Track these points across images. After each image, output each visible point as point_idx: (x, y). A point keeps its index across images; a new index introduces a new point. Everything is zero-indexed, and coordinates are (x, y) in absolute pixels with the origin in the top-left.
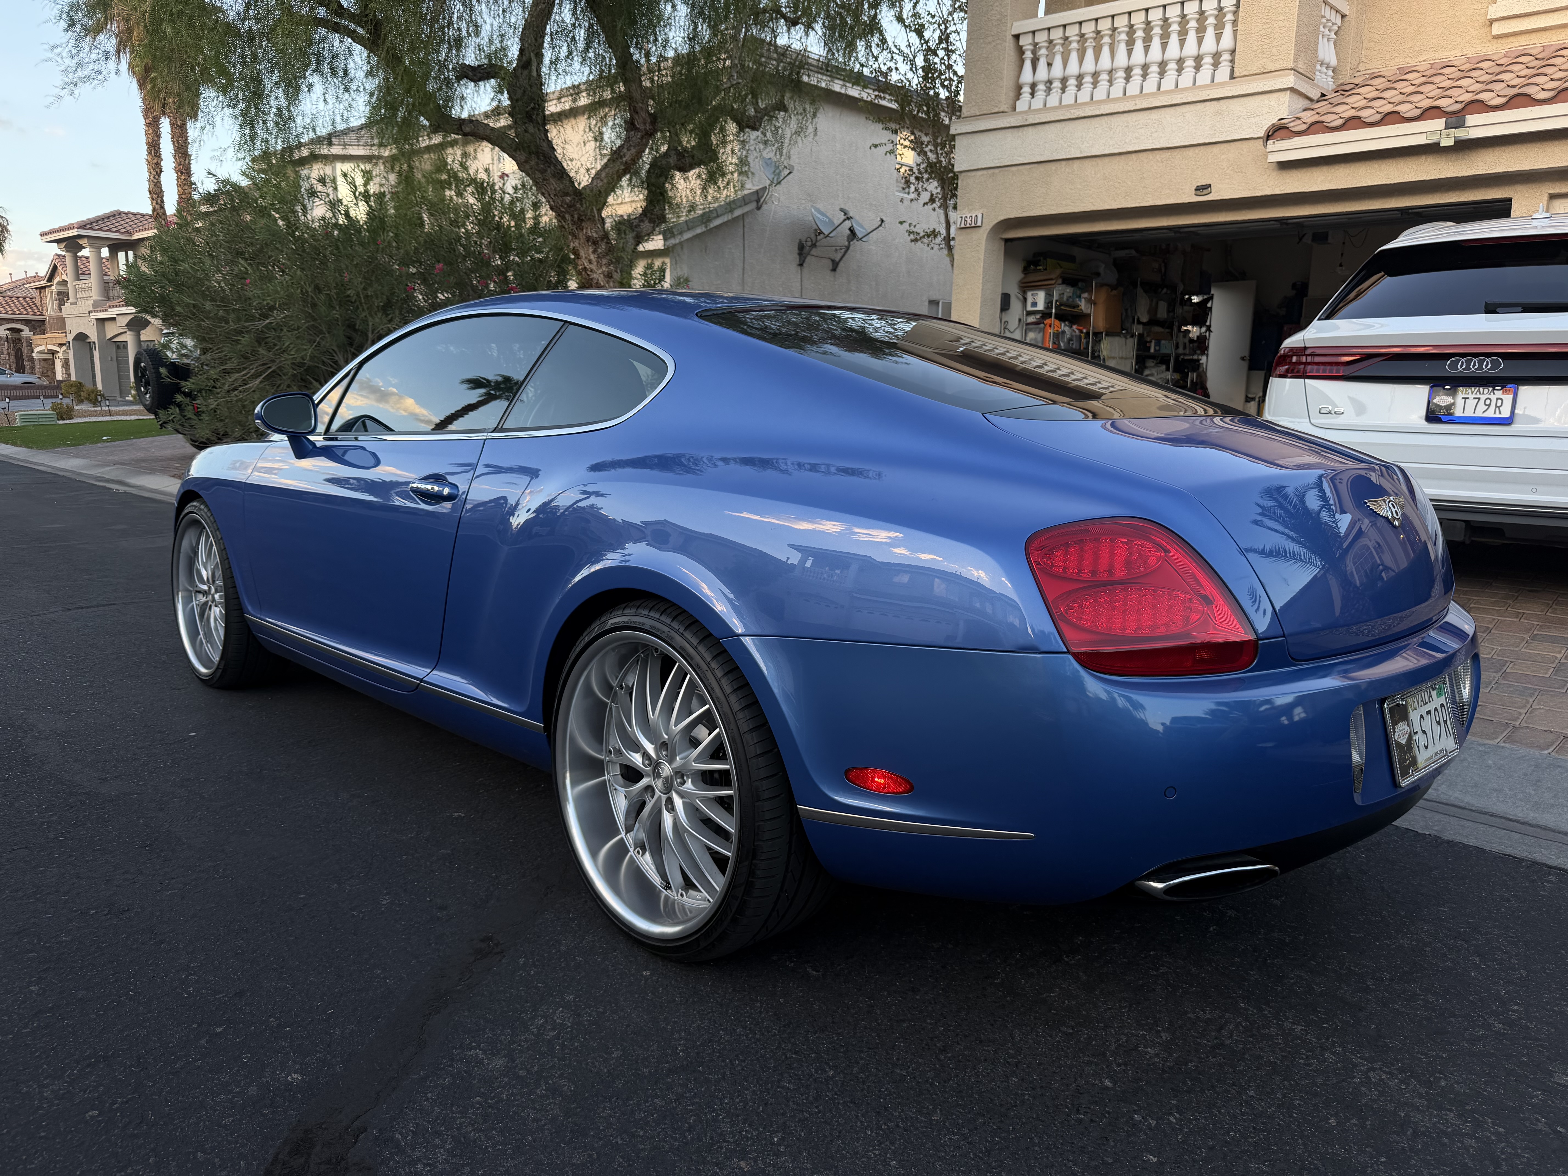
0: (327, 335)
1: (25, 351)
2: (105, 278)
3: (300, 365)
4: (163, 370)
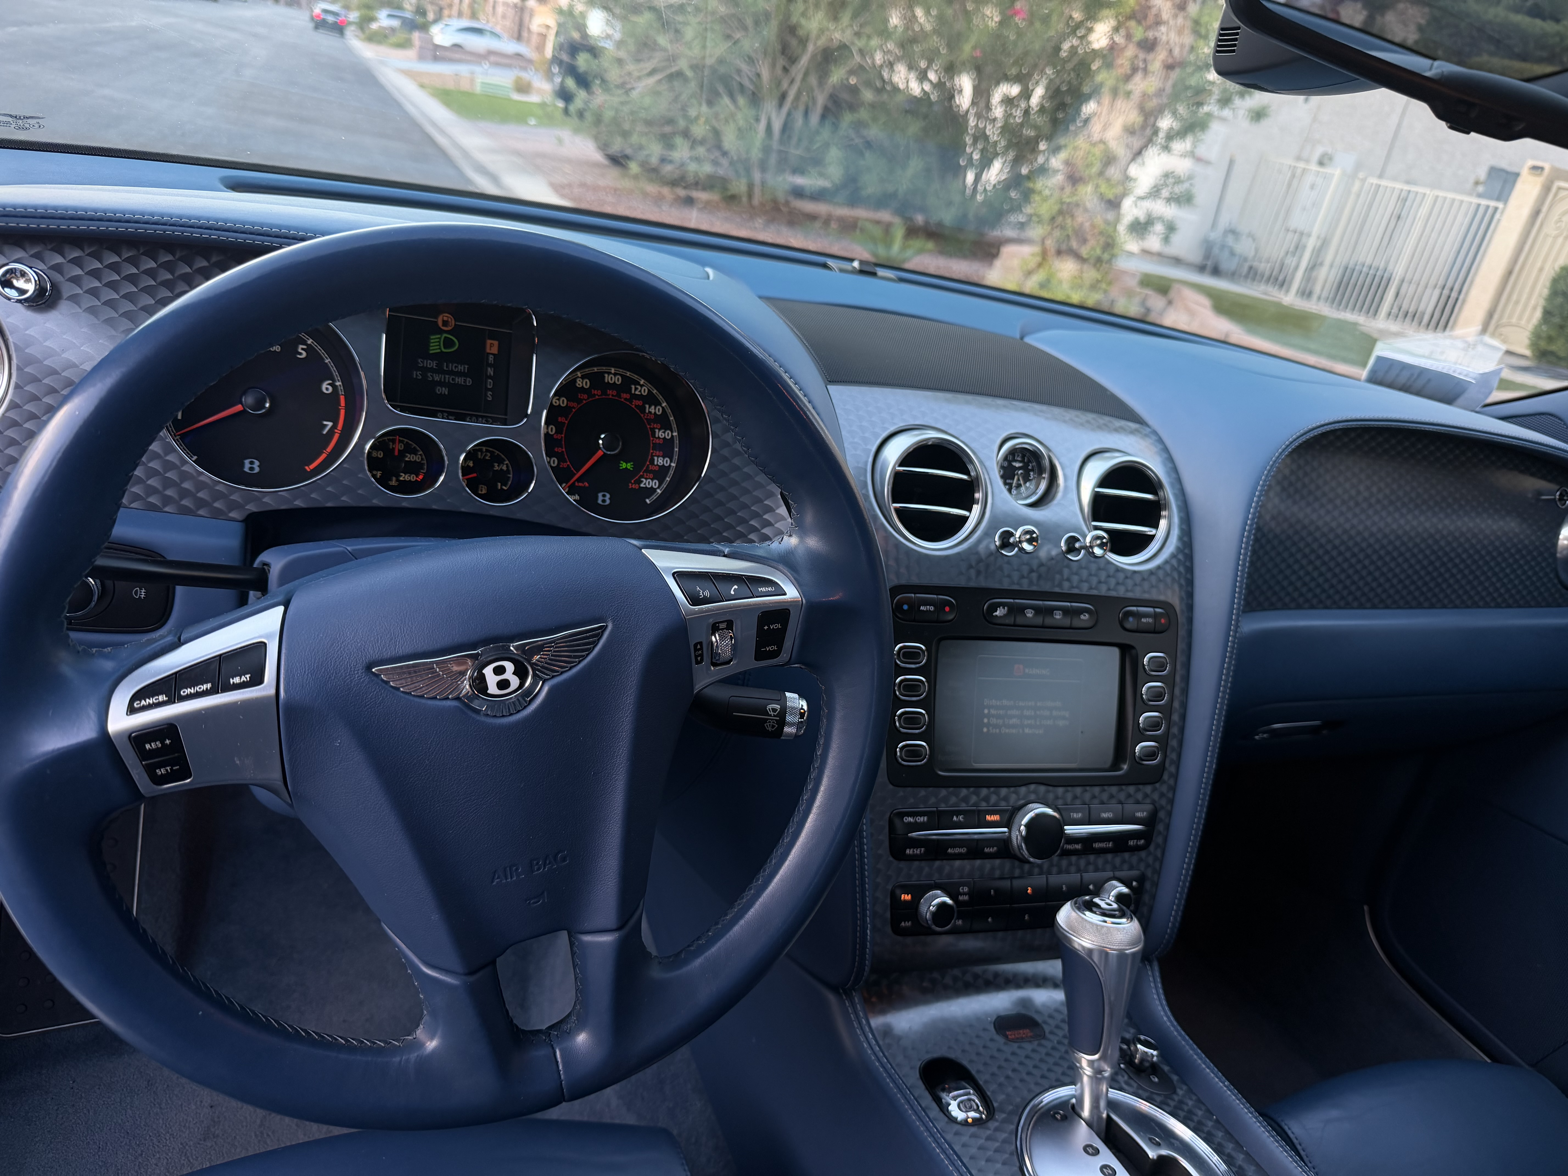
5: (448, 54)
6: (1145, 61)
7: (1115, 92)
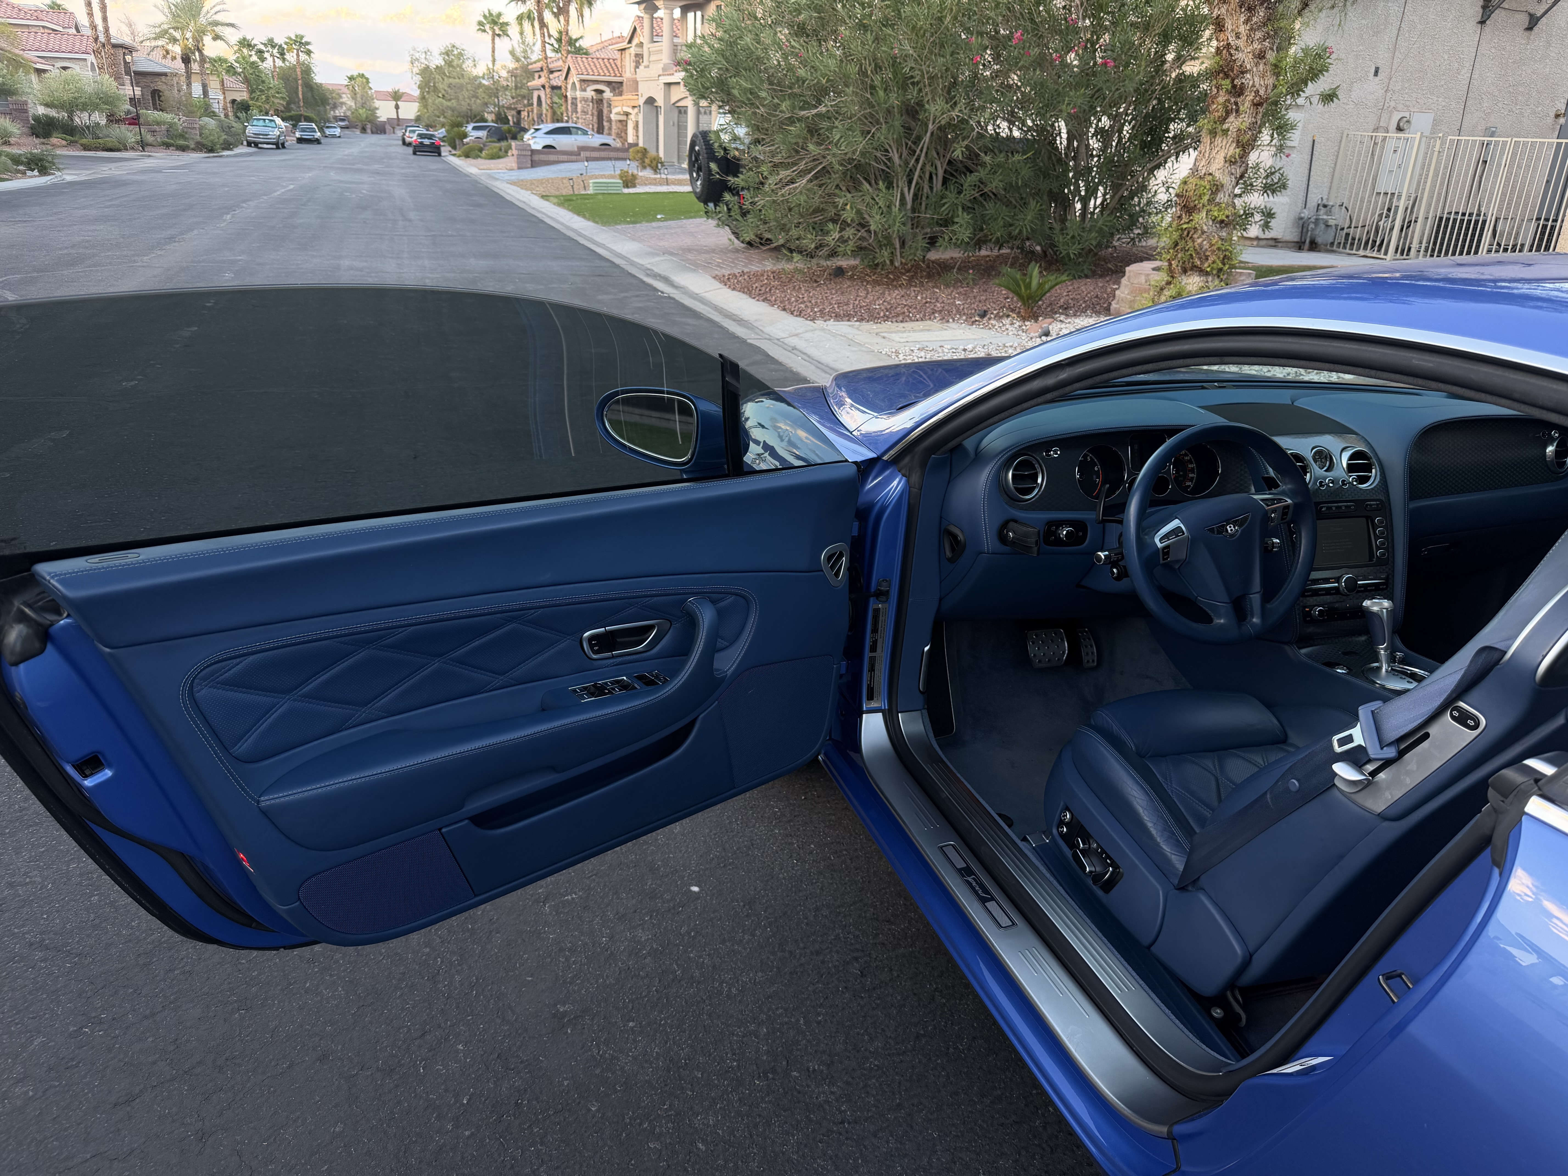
0: (884, 126)
1: (605, 111)
2: (676, 40)
3: (850, 160)
4: (713, 166)
5: (543, 157)
6: (1236, 104)
7: (1213, 133)
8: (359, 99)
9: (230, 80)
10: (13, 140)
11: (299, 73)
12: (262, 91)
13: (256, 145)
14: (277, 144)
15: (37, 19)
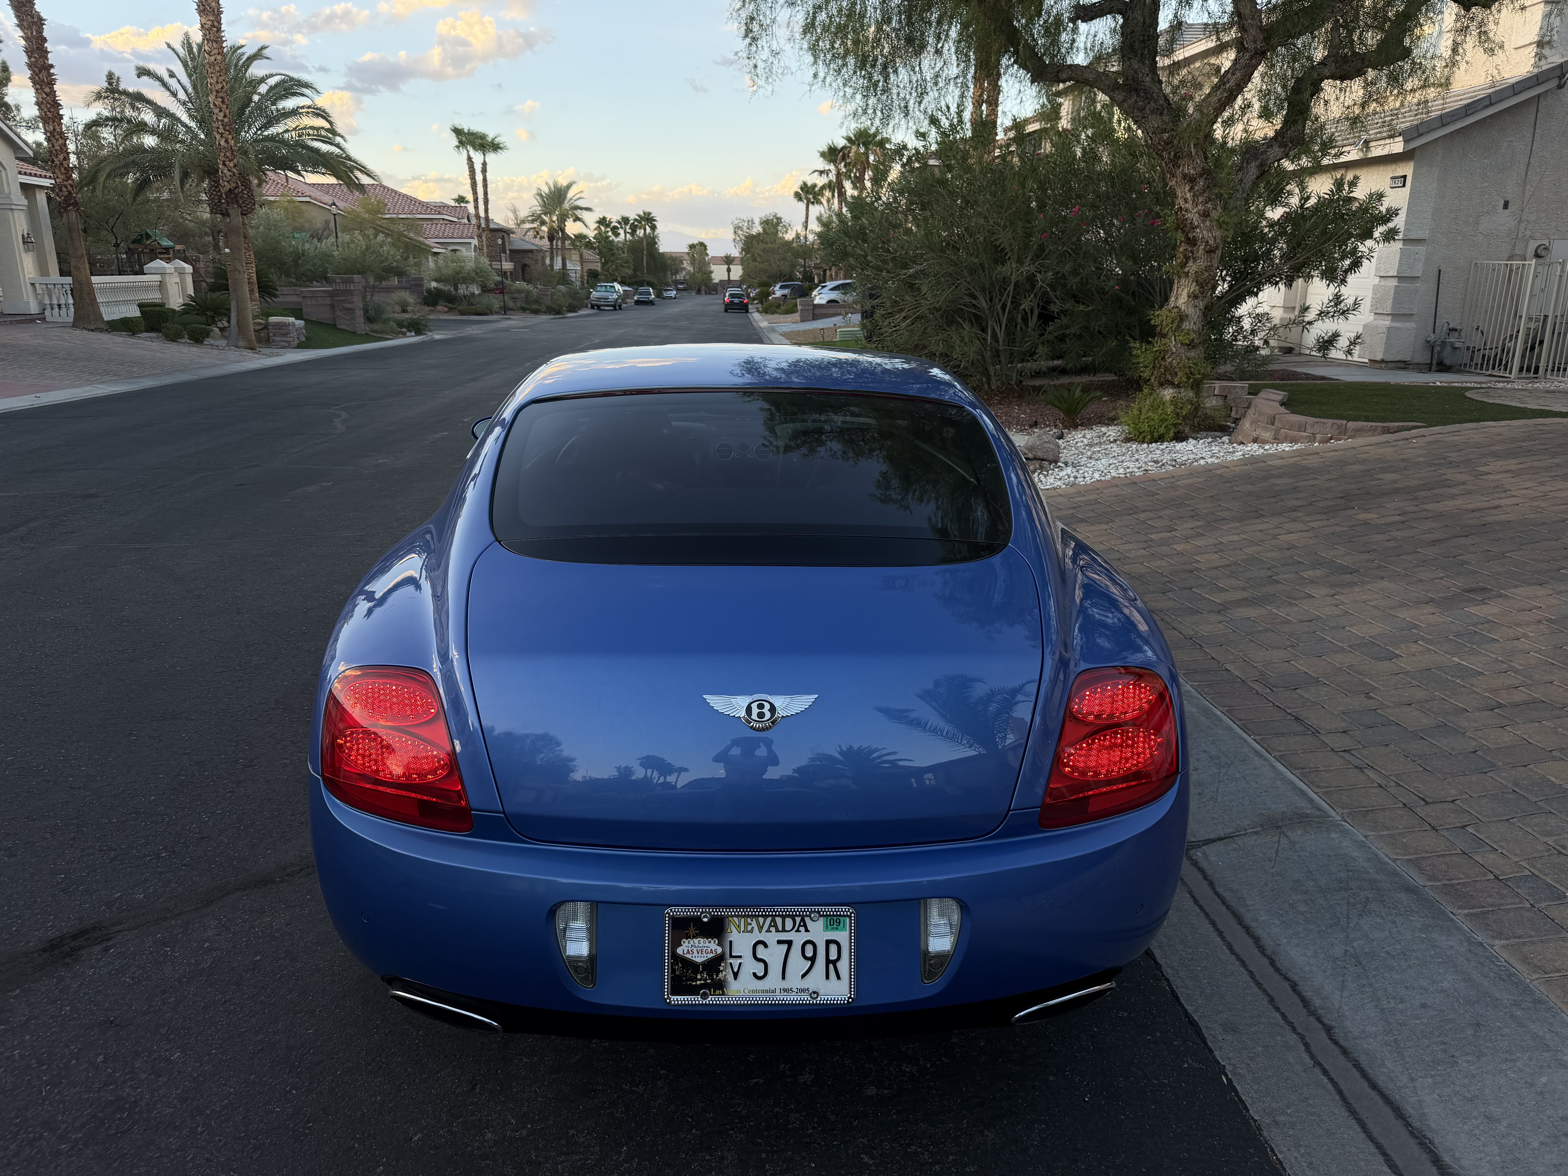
5: (825, 311)
7: (1178, 275)
8: (697, 265)
9: (589, 254)
10: (409, 308)
11: (645, 245)
12: (613, 262)
13: (599, 307)
14: (614, 306)
15: (439, 213)
